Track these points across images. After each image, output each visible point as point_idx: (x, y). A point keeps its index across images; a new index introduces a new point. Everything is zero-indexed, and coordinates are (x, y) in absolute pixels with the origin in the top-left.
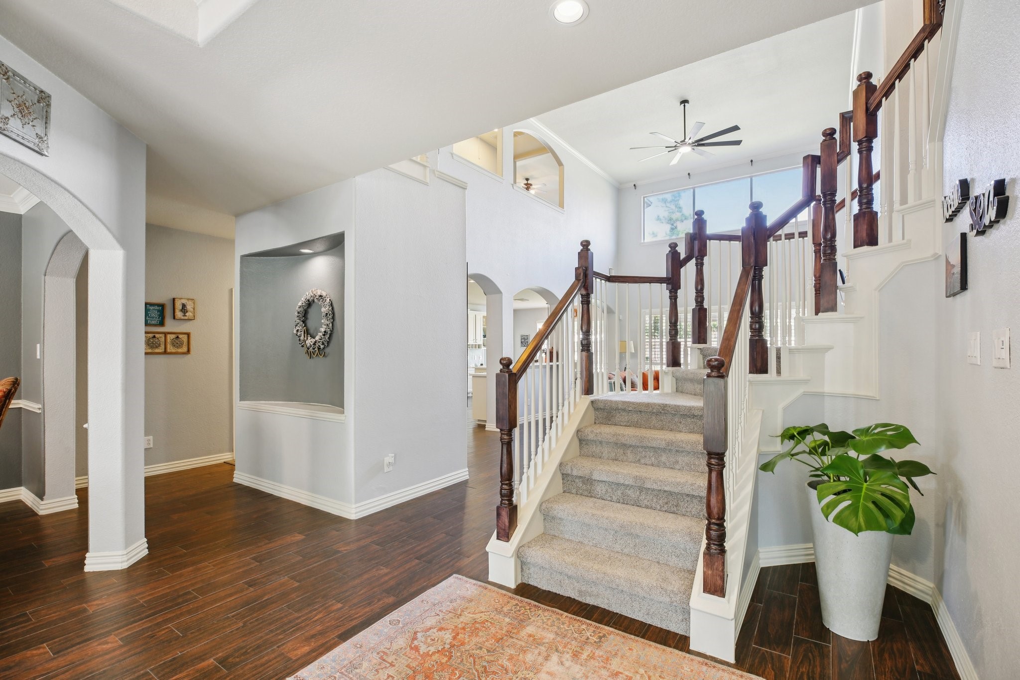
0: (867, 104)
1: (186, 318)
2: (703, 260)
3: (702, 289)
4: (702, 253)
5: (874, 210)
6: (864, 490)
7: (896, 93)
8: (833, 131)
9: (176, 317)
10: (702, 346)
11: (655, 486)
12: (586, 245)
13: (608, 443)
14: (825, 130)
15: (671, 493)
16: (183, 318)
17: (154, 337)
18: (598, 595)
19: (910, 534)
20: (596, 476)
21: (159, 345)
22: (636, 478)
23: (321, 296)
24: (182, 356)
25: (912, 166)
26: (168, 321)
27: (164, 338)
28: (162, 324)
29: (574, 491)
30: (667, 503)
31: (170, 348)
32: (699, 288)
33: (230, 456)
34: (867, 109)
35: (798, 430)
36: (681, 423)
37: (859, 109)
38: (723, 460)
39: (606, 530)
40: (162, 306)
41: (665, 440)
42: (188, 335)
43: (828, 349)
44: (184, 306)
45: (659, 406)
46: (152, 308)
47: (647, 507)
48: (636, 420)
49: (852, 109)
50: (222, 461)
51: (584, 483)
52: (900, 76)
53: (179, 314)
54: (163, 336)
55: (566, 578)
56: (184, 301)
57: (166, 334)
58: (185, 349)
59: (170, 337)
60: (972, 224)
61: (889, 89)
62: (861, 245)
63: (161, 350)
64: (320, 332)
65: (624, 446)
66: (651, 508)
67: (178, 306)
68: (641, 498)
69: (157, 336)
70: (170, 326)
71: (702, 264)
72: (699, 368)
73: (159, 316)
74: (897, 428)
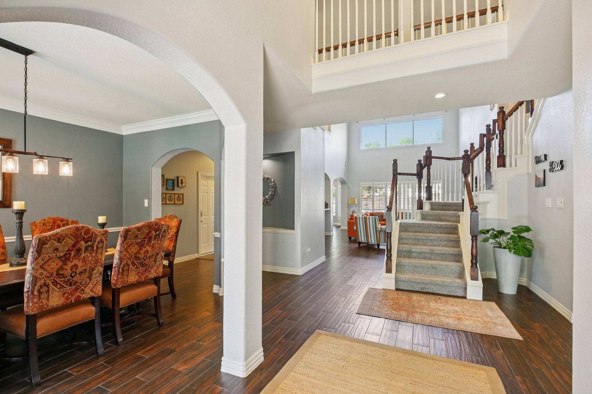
0: (503, 118)
1: (183, 186)
2: (430, 167)
3: (430, 178)
4: (430, 164)
5: (504, 155)
6: (520, 245)
7: (513, 115)
8: (490, 125)
9: (179, 186)
10: (430, 201)
11: (438, 252)
12: (395, 161)
13: (411, 239)
14: (487, 125)
15: (443, 254)
16: (181, 186)
17: (171, 196)
18: (428, 289)
19: (531, 257)
20: (413, 250)
21: (172, 200)
22: (430, 249)
23: (268, 178)
24: (180, 205)
25: (519, 142)
26: (176, 188)
27: (174, 196)
28: (173, 189)
29: (402, 256)
30: (442, 258)
31: (177, 202)
32: (429, 178)
33: (197, 255)
34: (503, 120)
35: (486, 230)
36: (437, 230)
37: (500, 119)
38: (477, 238)
39: (424, 267)
40: (174, 180)
41: (436, 236)
42: (183, 195)
43: (488, 203)
44: (182, 180)
45: (429, 224)
46: (170, 181)
47: (434, 260)
48: (418, 230)
49: (497, 119)
50: (195, 258)
51: (407, 253)
52: (515, 111)
53: (180, 184)
54: (173, 195)
55: (415, 284)
56: (182, 178)
57: (175, 194)
58: (181, 202)
59: (177, 196)
60: (550, 169)
61: (510, 114)
62: (500, 167)
63: (172, 202)
64: (269, 194)
65: (419, 239)
66: (436, 260)
67: (180, 181)
68: (431, 257)
69: (172, 195)
70: (177, 191)
71: (430, 168)
72: (429, 210)
73: (172, 185)
74: (525, 227)
